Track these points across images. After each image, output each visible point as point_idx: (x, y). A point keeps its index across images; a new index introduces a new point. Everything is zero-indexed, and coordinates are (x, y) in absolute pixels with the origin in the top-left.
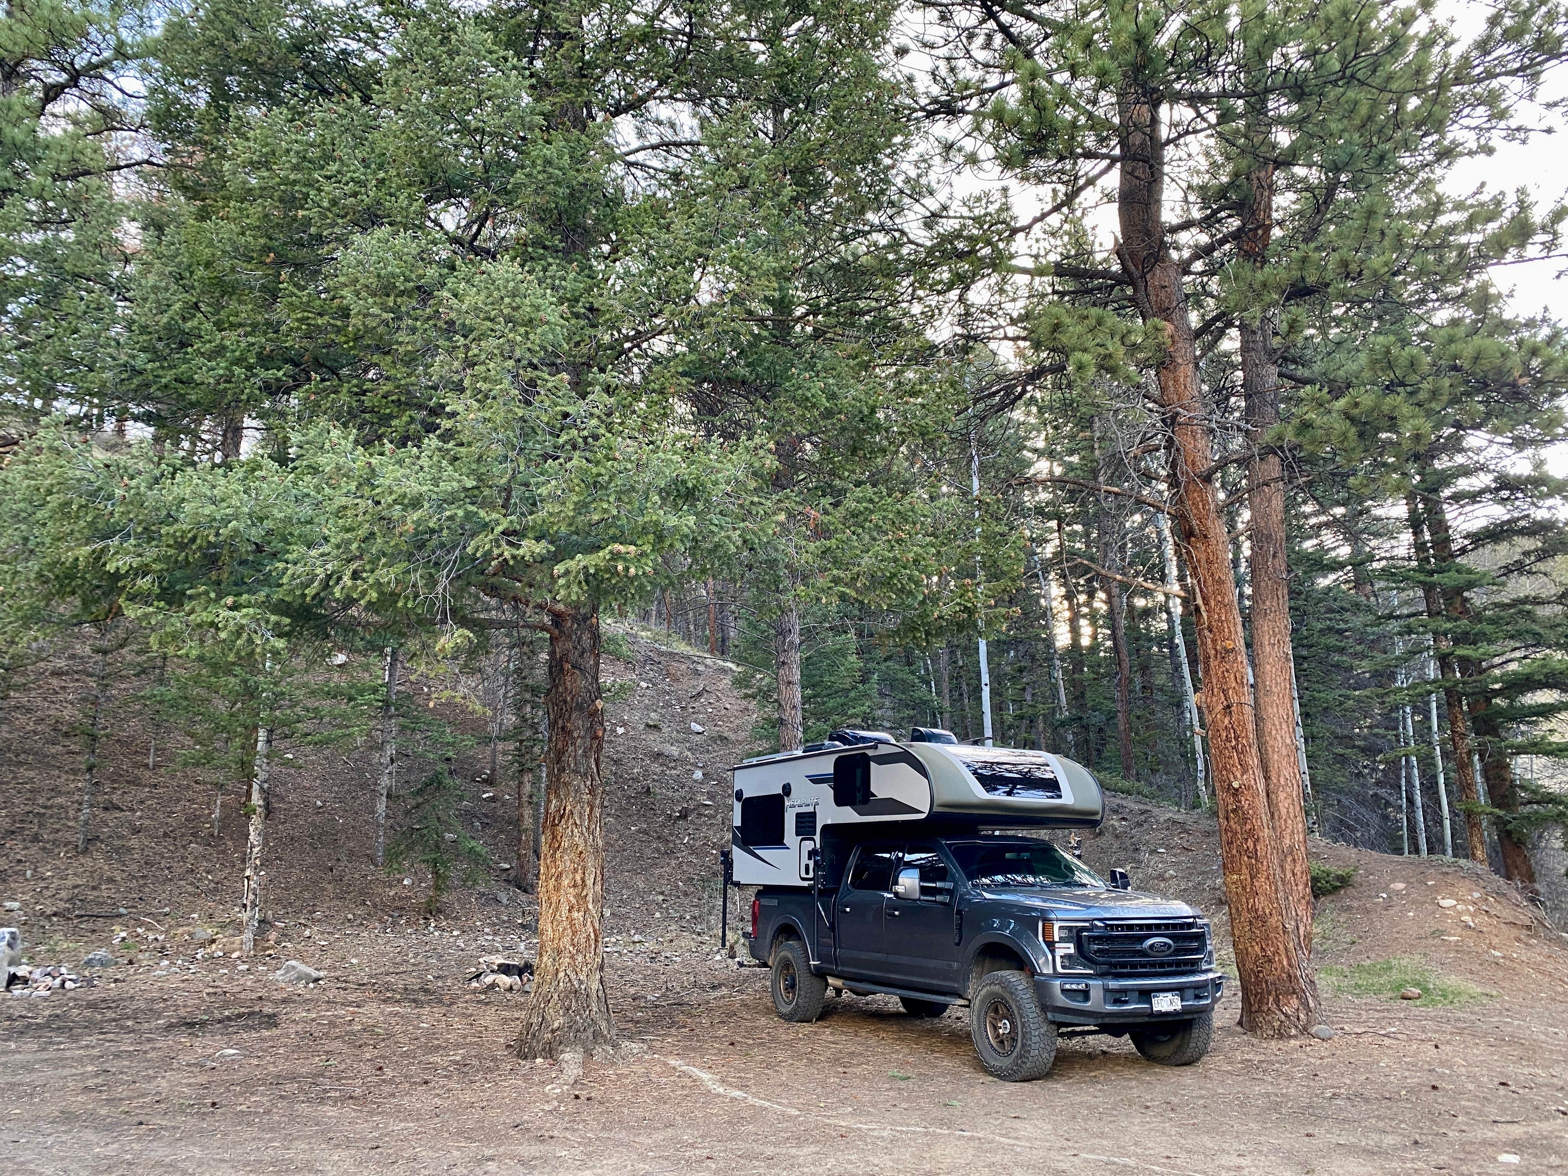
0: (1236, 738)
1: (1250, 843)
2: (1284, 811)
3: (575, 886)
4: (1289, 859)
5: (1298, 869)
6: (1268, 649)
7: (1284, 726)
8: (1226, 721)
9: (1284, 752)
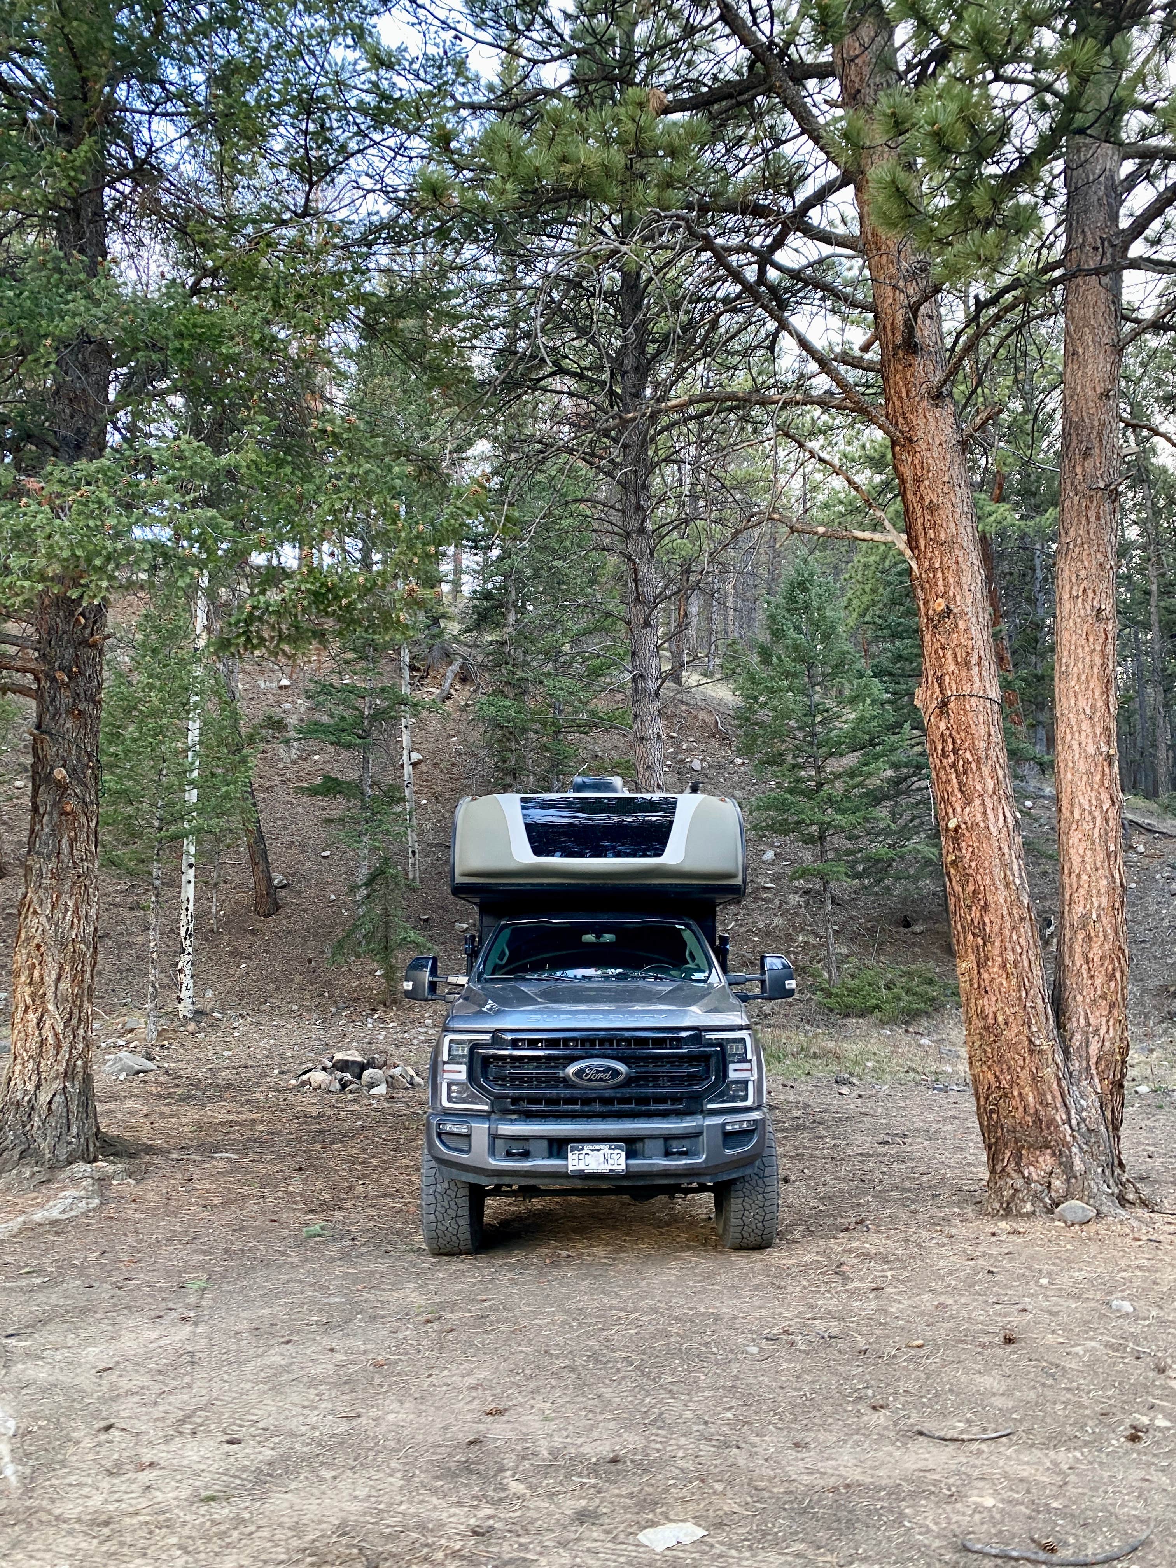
0: (955, 751)
1: (975, 913)
2: (1076, 861)
3: (31, 984)
4: (1081, 936)
5: (1096, 952)
6: (1067, 605)
7: (1086, 726)
8: (943, 726)
9: (1082, 767)
